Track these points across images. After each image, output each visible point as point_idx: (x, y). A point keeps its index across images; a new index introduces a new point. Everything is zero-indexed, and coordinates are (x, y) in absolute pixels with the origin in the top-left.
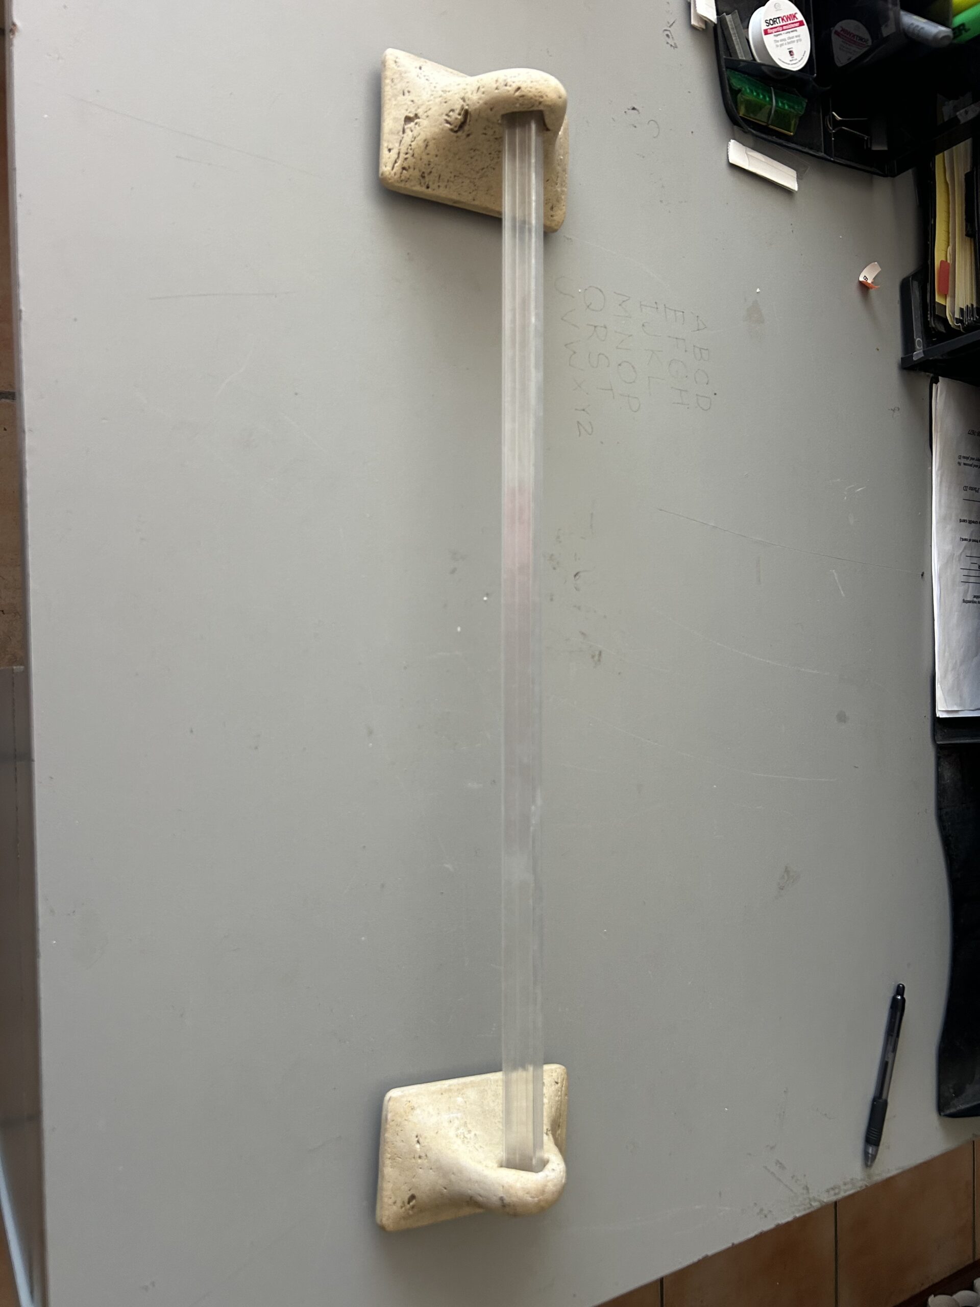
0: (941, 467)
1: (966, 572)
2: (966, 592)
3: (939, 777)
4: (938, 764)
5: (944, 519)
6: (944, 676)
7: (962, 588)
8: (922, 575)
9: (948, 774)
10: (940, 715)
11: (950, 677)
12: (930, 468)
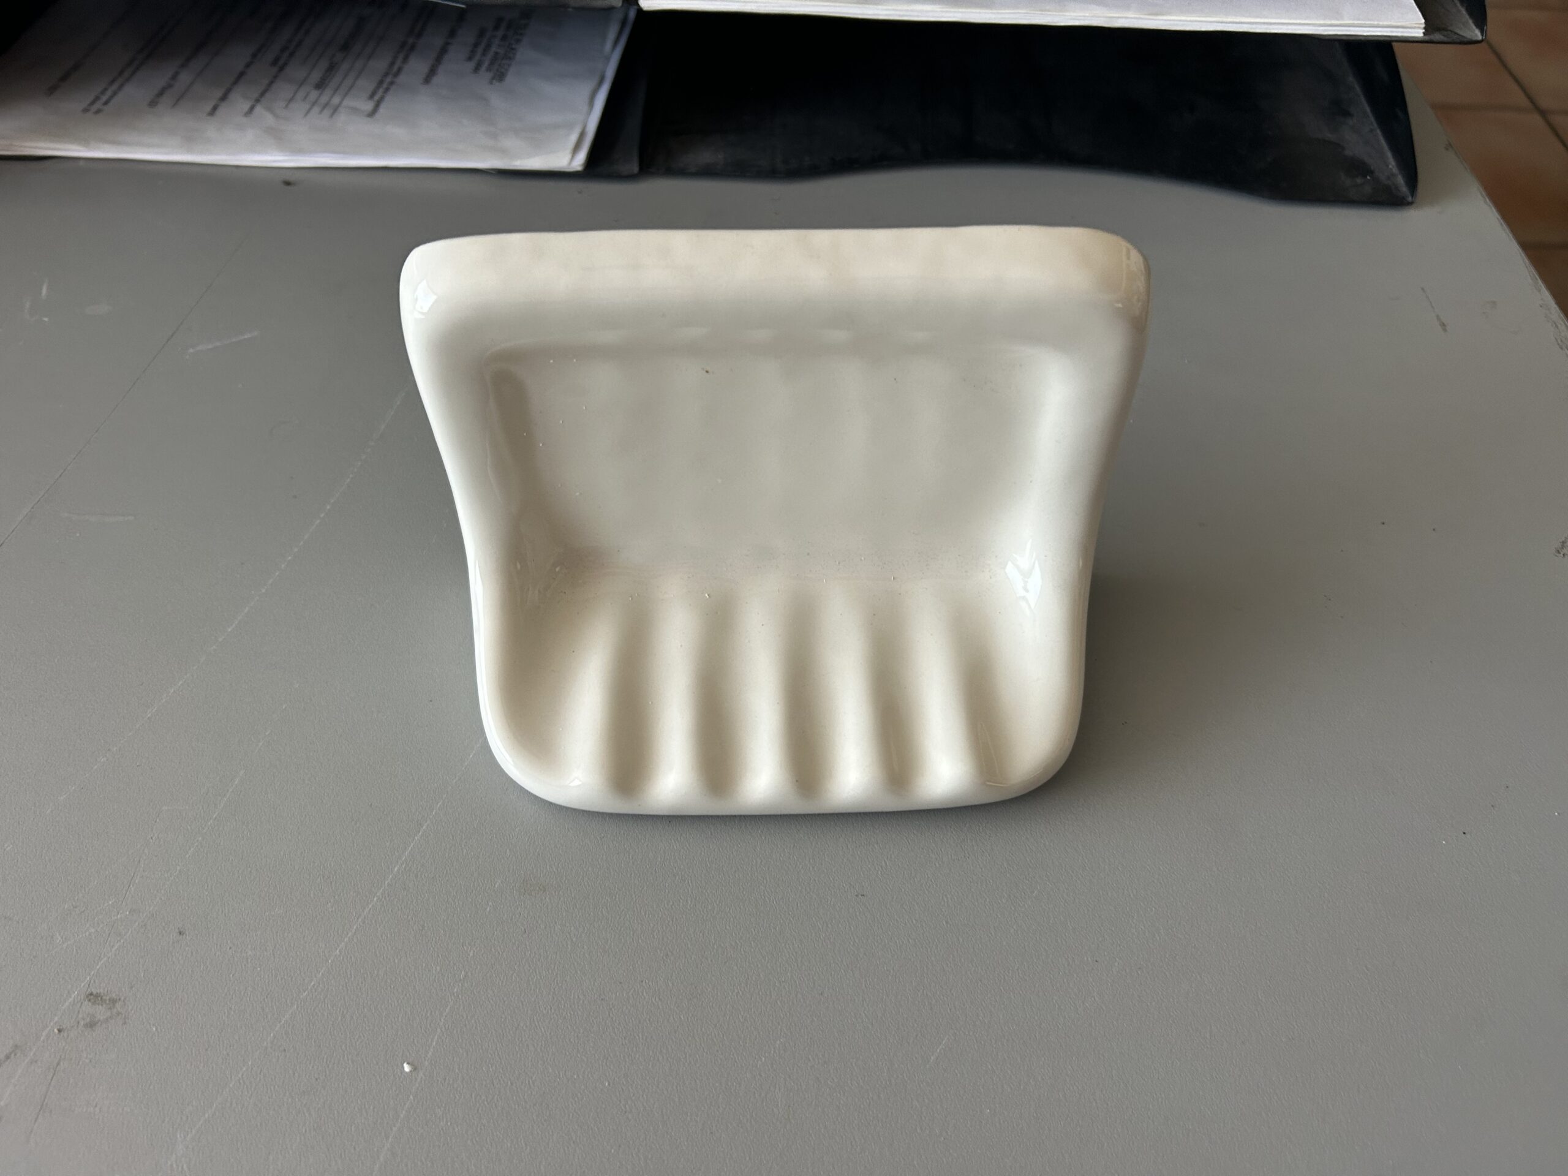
0: (85, 142)
1: (316, 109)
2: (355, 110)
3: (708, 172)
4: (682, 173)
5: (190, 141)
6: (504, 152)
7: (342, 117)
8: (288, 183)
9: (706, 156)
10: (578, 162)
11: (509, 142)
12: (81, 163)
